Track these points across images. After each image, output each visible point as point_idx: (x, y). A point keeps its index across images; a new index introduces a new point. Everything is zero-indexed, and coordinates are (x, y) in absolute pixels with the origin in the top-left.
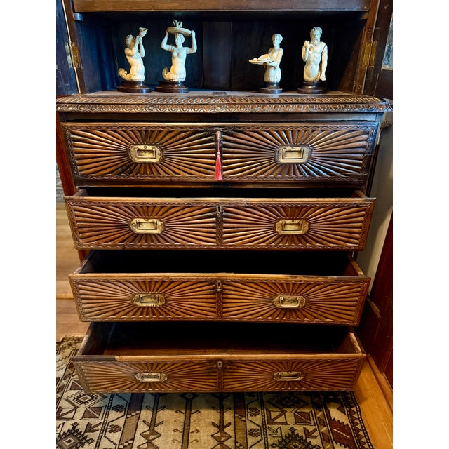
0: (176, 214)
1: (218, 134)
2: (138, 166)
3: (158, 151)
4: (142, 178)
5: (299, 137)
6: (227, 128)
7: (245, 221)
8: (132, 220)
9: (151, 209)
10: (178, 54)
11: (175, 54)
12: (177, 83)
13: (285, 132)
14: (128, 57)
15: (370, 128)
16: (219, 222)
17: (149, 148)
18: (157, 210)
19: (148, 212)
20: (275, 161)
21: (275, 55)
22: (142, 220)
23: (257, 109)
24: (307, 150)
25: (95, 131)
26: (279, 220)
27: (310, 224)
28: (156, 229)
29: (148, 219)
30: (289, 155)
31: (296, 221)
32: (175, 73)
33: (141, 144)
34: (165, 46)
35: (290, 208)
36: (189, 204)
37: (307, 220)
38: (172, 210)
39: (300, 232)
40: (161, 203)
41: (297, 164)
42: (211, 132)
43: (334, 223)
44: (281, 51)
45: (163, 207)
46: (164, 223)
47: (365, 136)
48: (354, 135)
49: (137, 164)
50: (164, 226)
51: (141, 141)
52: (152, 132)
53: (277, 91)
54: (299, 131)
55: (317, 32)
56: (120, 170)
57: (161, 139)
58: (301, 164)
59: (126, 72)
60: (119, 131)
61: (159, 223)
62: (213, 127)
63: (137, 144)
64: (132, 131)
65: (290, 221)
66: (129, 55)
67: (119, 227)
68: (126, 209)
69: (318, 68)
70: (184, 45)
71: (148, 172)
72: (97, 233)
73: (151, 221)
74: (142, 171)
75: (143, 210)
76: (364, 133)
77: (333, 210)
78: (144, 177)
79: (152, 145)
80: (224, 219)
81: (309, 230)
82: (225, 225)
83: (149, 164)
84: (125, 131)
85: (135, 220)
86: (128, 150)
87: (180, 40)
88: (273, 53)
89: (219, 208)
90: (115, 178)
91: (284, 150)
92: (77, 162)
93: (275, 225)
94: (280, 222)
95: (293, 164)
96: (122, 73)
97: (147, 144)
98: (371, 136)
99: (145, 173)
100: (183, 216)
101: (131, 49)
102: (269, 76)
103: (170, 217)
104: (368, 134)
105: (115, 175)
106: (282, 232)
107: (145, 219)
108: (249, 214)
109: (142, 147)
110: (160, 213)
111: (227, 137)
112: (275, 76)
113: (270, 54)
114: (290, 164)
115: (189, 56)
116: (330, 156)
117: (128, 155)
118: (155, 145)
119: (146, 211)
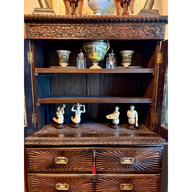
0: (75, 182)
1: (94, 152)
2: (58, 165)
3: (67, 159)
4: (58, 170)
5: (130, 154)
6: (98, 149)
7: (106, 184)
8: (56, 184)
9: (64, 180)
10: (78, 114)
11: (76, 113)
12: (77, 124)
13: (123, 151)
14: (57, 115)
15: (160, 150)
16: (94, 185)
17: (63, 158)
18: (67, 180)
19: (63, 181)
20: (120, 163)
21: (116, 114)
22: (60, 184)
23: (111, 143)
24: (133, 159)
25: (40, 152)
26: (121, 184)
27: (134, 185)
28: (66, 188)
29: (63, 184)
30: (126, 161)
31: (128, 184)
32: (76, 120)
33: (60, 156)
34: (73, 110)
35: (125, 178)
36: (81, 177)
37: (132, 184)
38: (74, 180)
39: (130, 189)
40: (69, 177)
41: (130, 164)
42: (91, 152)
43: (144, 185)
44: (119, 113)
45: (69, 179)
46: (70, 186)
47: (158, 153)
48: (153, 153)
49: (57, 164)
50: (70, 187)
51: (60, 155)
52: (65, 151)
53: (118, 127)
54: (129, 151)
55: (133, 108)
56: (49, 167)
57: (69, 154)
58: (131, 164)
59: (56, 119)
60: (51, 151)
61: (68, 185)
62: (92, 149)
63: (58, 156)
64: (56, 151)
65: (125, 184)
66: (58, 114)
67: (50, 187)
68: (54, 179)
69: (134, 120)
70: (80, 110)
71: (62, 168)
72: (40, 189)
73: (64, 184)
74: (59, 167)
75: (61, 180)
76: (157, 152)
77: (143, 180)
78: (60, 170)
79: (65, 157)
80: (97, 183)
81: (134, 188)
82: (97, 186)
83: (63, 164)
84: (53, 151)
85: (57, 184)
86: (54, 159)
87: (79, 108)
88: (115, 113)
89: (94, 179)
90: (47, 170)
91: (123, 158)
92: (31, 164)
93: (119, 186)
94: (121, 185)
95: (128, 164)
96: (55, 119)
97: (62, 156)
98: (161, 153)
99: (60, 168)
100: (79, 182)
101: (59, 112)
102: (114, 122)
103: (73, 183)
104: (159, 152)
105: (47, 169)
106: (122, 189)
107: (62, 184)
108: (108, 181)
109: (60, 158)
110: (69, 181)
111: (98, 153)
112: (117, 121)
113: (114, 113)
114: (126, 164)
115: (82, 114)
116: (143, 161)
117: (53, 161)
118: (66, 156)
119: (62, 180)
